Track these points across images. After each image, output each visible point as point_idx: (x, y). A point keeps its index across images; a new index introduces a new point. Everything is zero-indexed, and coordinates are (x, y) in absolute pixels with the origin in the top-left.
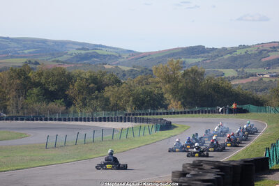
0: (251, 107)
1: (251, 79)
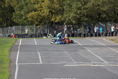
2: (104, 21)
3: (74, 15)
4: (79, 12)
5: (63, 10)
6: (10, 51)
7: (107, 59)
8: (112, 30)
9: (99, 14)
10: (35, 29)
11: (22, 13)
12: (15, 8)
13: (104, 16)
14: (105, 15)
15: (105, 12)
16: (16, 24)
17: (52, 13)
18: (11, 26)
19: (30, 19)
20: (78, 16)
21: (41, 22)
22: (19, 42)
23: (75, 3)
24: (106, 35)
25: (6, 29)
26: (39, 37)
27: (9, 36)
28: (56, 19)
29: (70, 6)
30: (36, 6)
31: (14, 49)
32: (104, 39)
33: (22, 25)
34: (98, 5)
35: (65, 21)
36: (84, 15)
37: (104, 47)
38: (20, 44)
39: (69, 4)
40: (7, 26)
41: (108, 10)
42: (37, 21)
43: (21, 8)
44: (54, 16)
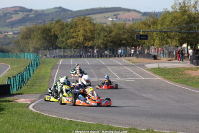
2: (125, 45)
3: (102, 41)
4: (105, 39)
5: (94, 38)
6: (52, 69)
7: (120, 75)
8: (132, 52)
9: (121, 41)
10: (73, 52)
11: (64, 39)
12: (58, 36)
13: (124, 42)
15: (125, 39)
16: (60, 48)
17: (86, 40)
18: (56, 49)
19: (70, 44)
20: (105, 42)
21: (77, 46)
22: (59, 63)
23: (103, 33)
24: (126, 56)
25: (51, 51)
26: (76, 57)
27: (54, 57)
28: (88, 45)
29: (99, 34)
30: (74, 35)
31: (55, 67)
32: (123, 59)
33: (64, 48)
34: (120, 34)
35: (96, 45)
36: (109, 41)
37: (121, 66)
38: (60, 64)
39: (98, 33)
41: (127, 37)
42: (75, 45)
43: (63, 36)
44: (87, 42)
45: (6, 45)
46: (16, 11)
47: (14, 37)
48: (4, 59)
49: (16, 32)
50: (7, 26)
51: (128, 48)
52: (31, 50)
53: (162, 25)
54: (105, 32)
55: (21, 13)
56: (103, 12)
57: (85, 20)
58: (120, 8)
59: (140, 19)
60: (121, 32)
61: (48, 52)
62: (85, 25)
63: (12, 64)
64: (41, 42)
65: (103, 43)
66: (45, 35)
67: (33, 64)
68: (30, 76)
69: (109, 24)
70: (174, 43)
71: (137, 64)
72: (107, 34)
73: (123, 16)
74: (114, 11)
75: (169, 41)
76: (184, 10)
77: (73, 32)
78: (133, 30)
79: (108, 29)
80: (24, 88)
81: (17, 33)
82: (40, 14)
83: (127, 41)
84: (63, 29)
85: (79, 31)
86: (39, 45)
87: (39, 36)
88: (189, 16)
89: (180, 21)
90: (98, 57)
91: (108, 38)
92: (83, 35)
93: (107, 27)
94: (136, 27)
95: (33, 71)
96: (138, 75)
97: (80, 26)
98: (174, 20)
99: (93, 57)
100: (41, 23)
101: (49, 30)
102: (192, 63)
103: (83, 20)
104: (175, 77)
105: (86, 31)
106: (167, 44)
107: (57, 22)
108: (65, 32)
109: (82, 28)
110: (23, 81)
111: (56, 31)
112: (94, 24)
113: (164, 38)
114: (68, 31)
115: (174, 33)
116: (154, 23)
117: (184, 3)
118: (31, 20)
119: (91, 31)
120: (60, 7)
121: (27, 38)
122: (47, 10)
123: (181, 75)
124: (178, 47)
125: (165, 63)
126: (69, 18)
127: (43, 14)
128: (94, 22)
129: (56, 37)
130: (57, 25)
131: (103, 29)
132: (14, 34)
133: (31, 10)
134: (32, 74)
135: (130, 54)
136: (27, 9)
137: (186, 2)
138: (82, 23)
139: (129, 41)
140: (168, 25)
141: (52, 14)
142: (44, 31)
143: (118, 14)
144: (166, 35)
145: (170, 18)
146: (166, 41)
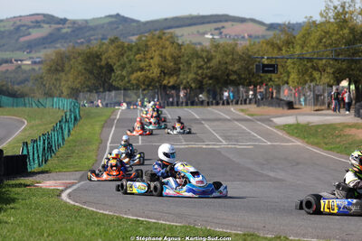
0: (5, 99)
1: (5, 67)
2: (235, 84)
3: (194, 76)
4: (200, 72)
5: (179, 70)
6: (103, 127)
7: (227, 138)
8: (250, 96)
9: (228, 75)
10: (141, 96)
11: (124, 73)
12: (115, 67)
13: (233, 77)
14: (235, 77)
15: (235, 72)
16: (117, 89)
17: (165, 74)
18: (109, 91)
19: (134, 82)
20: (199, 78)
21: (148, 86)
22: (116, 115)
23: (195, 61)
24: (237, 103)
25: (101, 95)
27: (107, 105)
28: (169, 82)
29: (189, 64)
30: (142, 64)
31: (108, 124)
32: (232, 108)
33: (125, 89)
34: (226, 63)
35: (182, 84)
36: (206, 76)
37: (229, 120)
38: (118, 117)
39: (187, 62)
40: (104, 91)
41: (239, 69)
42: (144, 84)
43: (123, 67)
44: (167, 78)
45: (18, 84)
46: (37, 22)
47: (34, 70)
48: (15, 108)
49: (38, 60)
50: (21, 49)
51: (241, 89)
52: (66, 92)
53: (303, 47)
54: (200, 60)
55: (46, 26)
56: (195, 24)
57: (164, 37)
58: (227, 16)
59: (263, 37)
60: (228, 60)
61: (96, 95)
62: (163, 47)
63: (30, 118)
64: (83, 77)
65: (196, 79)
66: (90, 64)
67: (68, 117)
68: (63, 139)
69: (207, 44)
70: (326, 79)
71: (258, 118)
72: (202, 63)
73: (231, 29)
74: (215, 22)
75: (316, 75)
76: (342, 19)
77: (140, 61)
78: (250, 57)
79: (204, 54)
80: (53, 162)
81: (39, 63)
82: (80, 28)
83: (239, 75)
84: (123, 55)
85: (152, 58)
86: (79, 83)
87: (80, 68)
88: (353, 30)
89: (336, 40)
90: (187, 105)
91: (205, 71)
92: (159, 66)
93: (203, 51)
94: (255, 50)
95: (69, 131)
96: (259, 137)
97: (153, 48)
98: (325, 37)
99: (178, 105)
100: (82, 43)
101: (98, 57)
102: (358, 114)
103: (160, 38)
104: (326, 141)
105: (165, 57)
106: (312, 81)
107: (112, 41)
108: (126, 60)
109: (157, 52)
110: (50, 148)
111: (110, 57)
112: (179, 45)
113: (307, 70)
114: (132, 57)
115: (324, 61)
116: (289, 43)
117: (343, 7)
118: (64, 37)
119: (173, 57)
120: (118, 15)
121: (57, 70)
122: (94, 19)
123: (337, 137)
124: (331, 86)
125: (309, 116)
126: (133, 35)
127: (86, 27)
128: (180, 42)
129: (110, 69)
130: (112, 47)
131: (196, 55)
132: (34, 63)
133: (64, 21)
134: (66, 137)
135: (246, 100)
136: (57, 18)
137: (347, 5)
138: (158, 44)
139: (243, 76)
140: (313, 47)
141: (102, 26)
142: (89, 57)
143: (223, 27)
144: (309, 64)
145: (318, 34)
146: (311, 75)
